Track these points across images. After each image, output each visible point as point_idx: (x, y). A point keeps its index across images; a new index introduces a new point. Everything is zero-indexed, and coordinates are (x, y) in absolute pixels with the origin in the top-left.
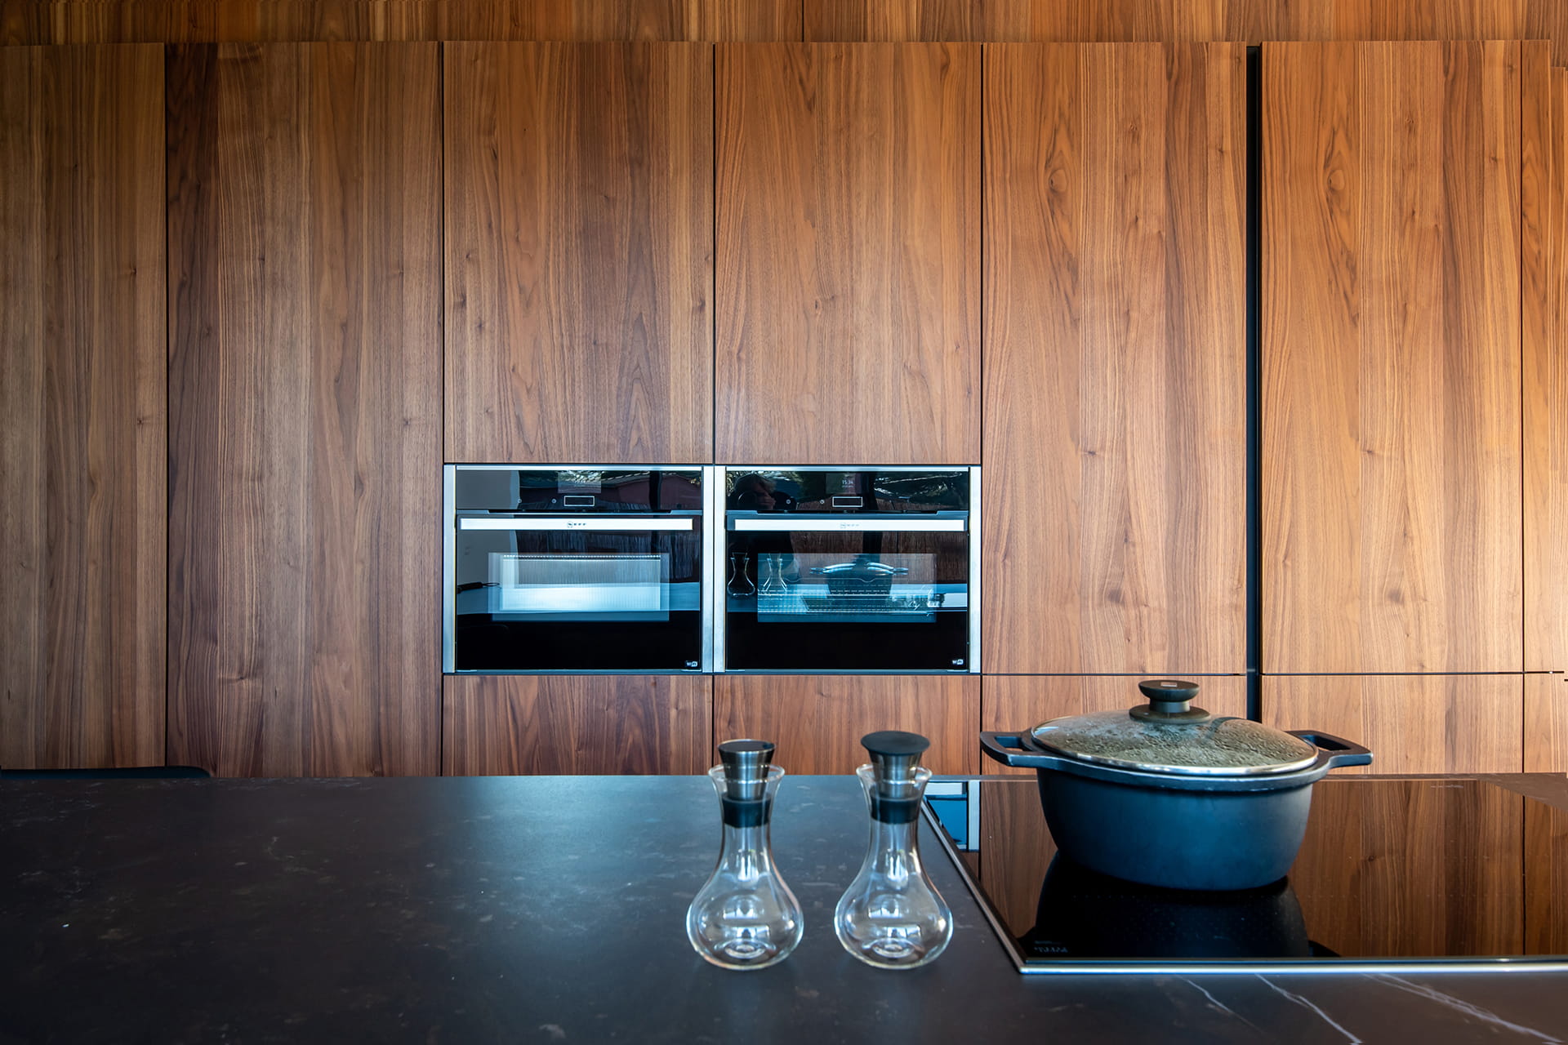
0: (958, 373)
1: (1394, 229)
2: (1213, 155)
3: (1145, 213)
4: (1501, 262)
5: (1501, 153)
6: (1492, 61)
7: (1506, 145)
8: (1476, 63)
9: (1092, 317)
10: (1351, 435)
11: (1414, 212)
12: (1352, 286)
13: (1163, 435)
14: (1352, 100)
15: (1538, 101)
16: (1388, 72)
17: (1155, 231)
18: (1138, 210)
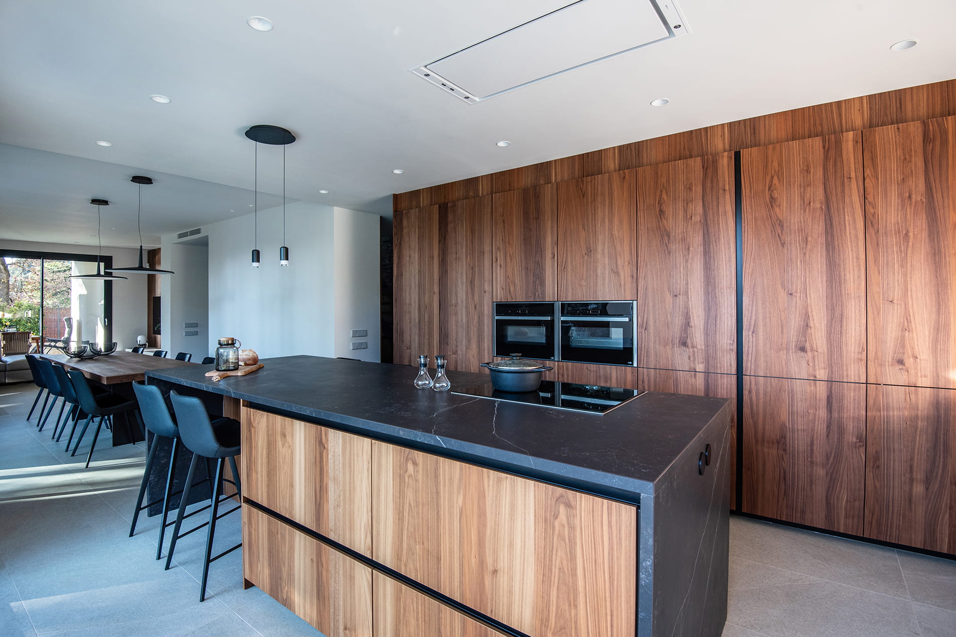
0: (629, 271)
1: (801, 209)
2: (721, 191)
3: (695, 214)
4: (854, 218)
5: (853, 175)
6: (847, 141)
7: (855, 172)
8: (838, 144)
9: (675, 251)
10: (782, 288)
11: (810, 202)
12: (782, 233)
13: (703, 289)
14: (780, 164)
15: (872, 153)
16: (797, 152)
17: (699, 220)
18: (692, 214)
